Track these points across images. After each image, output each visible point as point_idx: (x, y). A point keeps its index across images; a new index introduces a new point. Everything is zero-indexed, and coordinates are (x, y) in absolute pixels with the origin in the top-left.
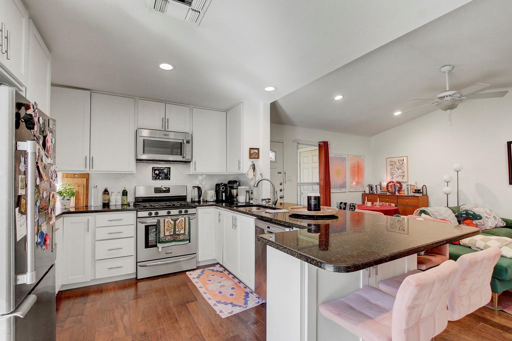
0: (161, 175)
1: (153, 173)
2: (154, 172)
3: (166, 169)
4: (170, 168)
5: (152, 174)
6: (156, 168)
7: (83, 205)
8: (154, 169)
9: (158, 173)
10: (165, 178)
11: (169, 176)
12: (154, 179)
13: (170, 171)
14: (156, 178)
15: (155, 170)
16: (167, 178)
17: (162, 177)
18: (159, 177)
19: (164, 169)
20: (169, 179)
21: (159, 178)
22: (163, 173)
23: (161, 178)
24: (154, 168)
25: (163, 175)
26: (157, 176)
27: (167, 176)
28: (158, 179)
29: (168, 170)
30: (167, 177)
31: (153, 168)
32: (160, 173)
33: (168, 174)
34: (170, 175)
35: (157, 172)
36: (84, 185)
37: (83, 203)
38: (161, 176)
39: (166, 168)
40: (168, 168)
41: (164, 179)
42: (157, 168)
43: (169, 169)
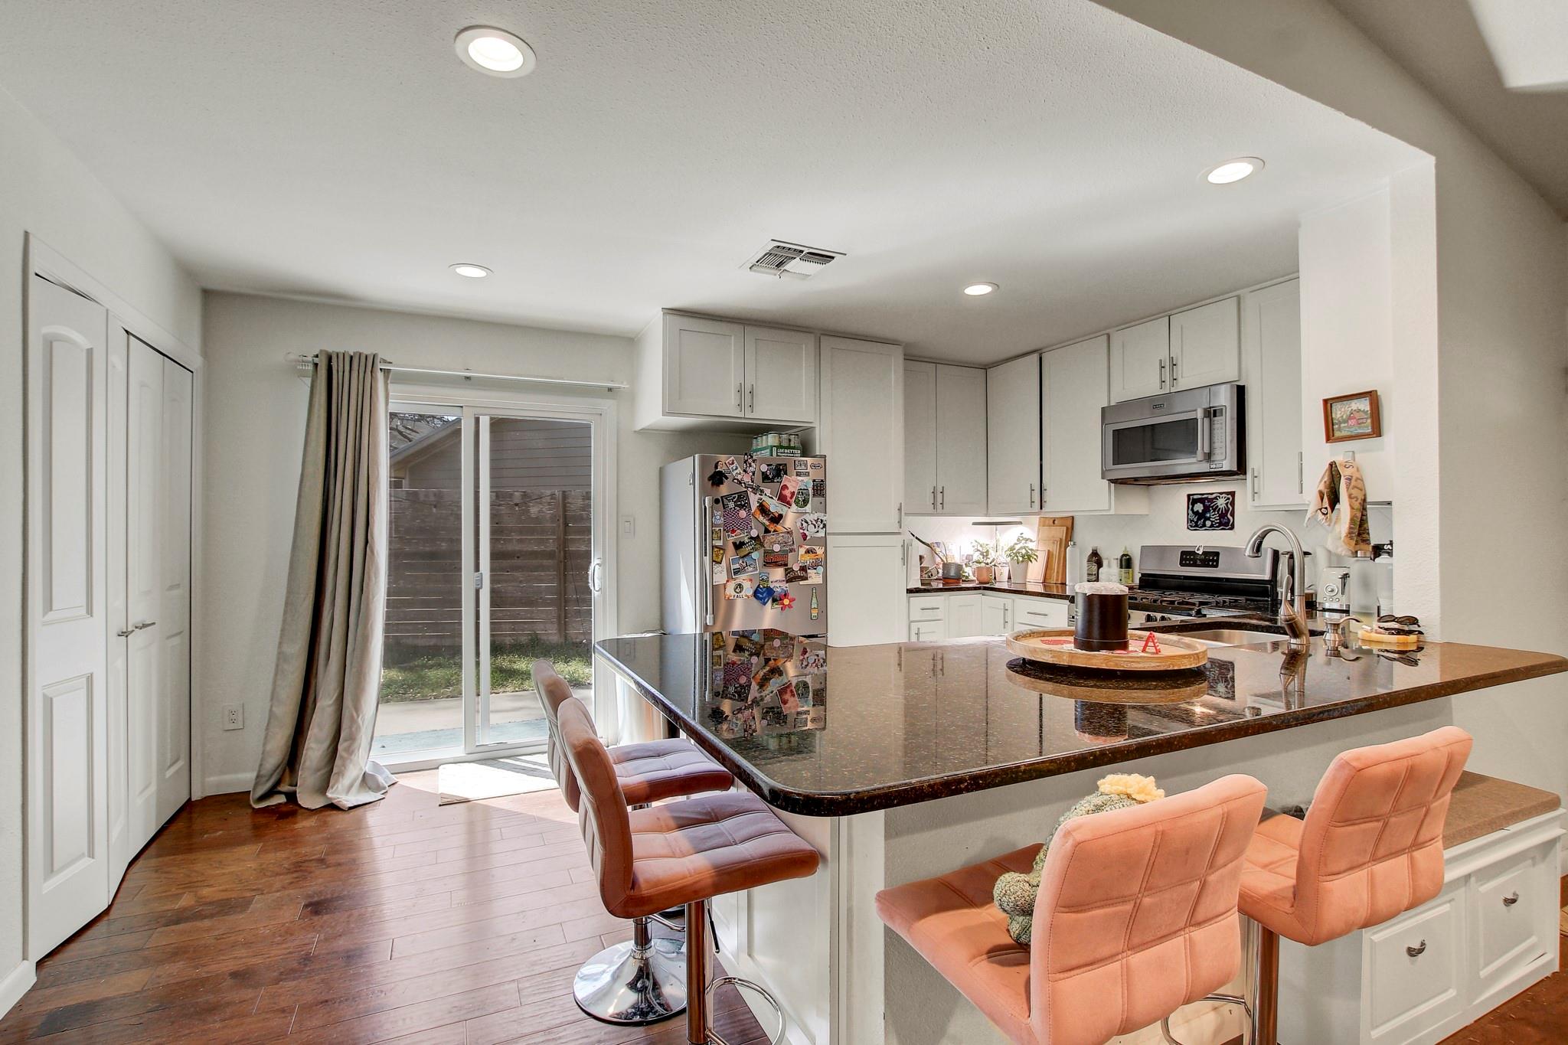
0: (1208, 515)
1: (1190, 512)
2: (1190, 506)
3: (1221, 496)
4: (1233, 494)
5: (1188, 514)
6: (1195, 497)
7: (1057, 580)
8: (1192, 500)
9: (1200, 511)
10: (1220, 524)
11: (1231, 518)
12: (1191, 526)
13: (1233, 504)
14: (1196, 523)
15: (1195, 501)
16: (1227, 524)
17: (1212, 522)
18: (1204, 522)
19: (1216, 498)
20: (1232, 528)
21: (1204, 525)
22: (1214, 511)
23: (1208, 523)
24: (1191, 497)
25: (1214, 516)
26: (1199, 519)
27: (1224, 518)
28: (1201, 527)
29: (1229, 499)
30: (1225, 521)
31: (1189, 496)
32: (1206, 509)
33: (1227, 511)
34: (1233, 515)
35: (1199, 507)
36: (1061, 540)
37: (1058, 576)
38: (1209, 519)
39: (1224, 495)
40: (1228, 493)
41: (1217, 527)
42: (1200, 496)
43: (1229, 496)
